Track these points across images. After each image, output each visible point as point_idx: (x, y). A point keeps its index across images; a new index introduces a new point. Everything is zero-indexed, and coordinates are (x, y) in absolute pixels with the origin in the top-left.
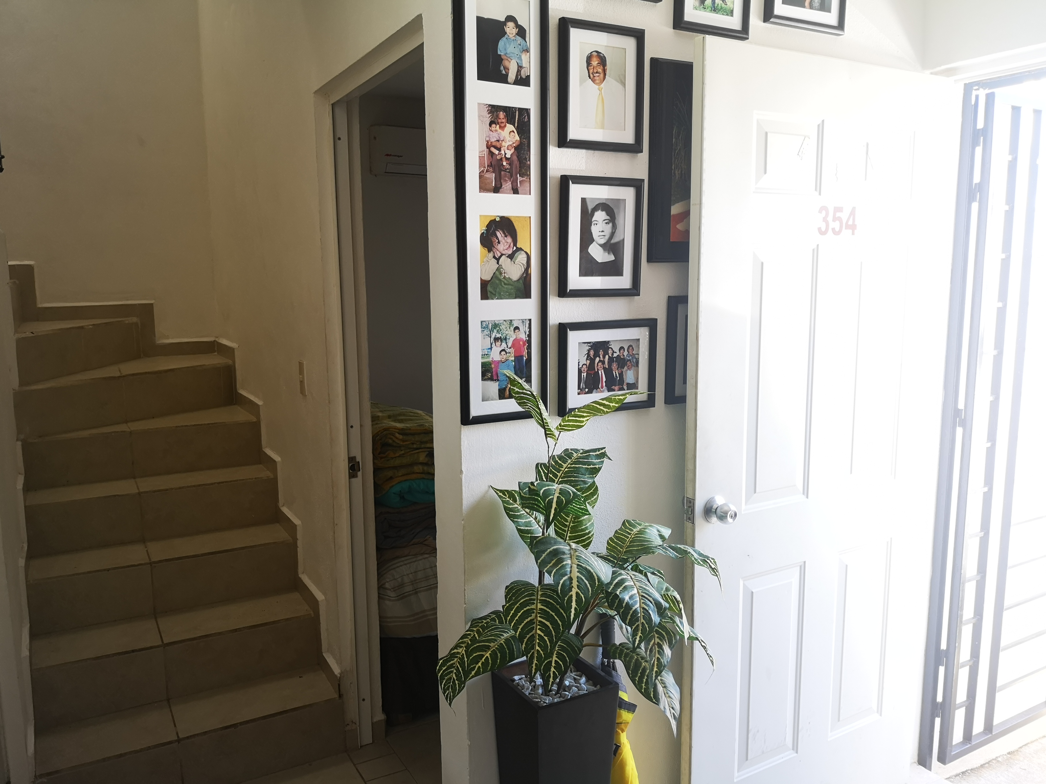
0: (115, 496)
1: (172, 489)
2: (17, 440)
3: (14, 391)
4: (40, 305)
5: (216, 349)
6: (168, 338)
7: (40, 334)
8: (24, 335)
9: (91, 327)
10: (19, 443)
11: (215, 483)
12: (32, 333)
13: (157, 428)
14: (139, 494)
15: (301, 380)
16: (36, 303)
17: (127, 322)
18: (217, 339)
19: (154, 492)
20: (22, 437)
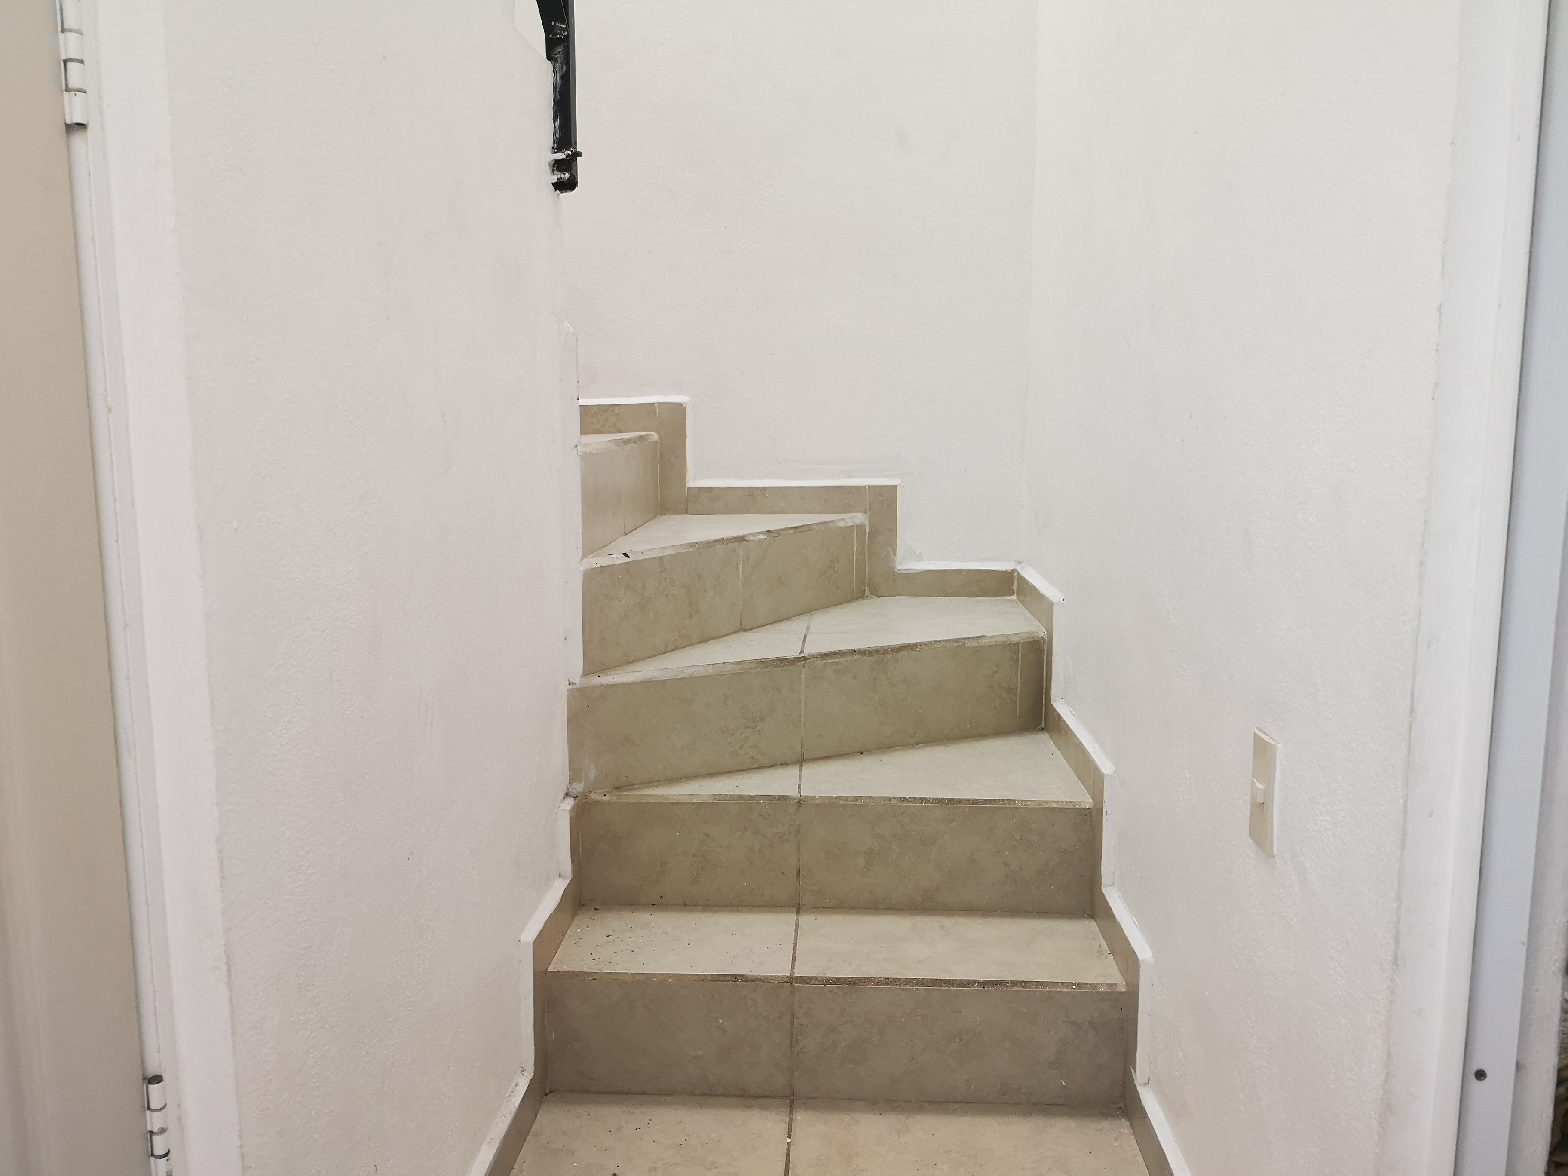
0: (736, 978)
1: (868, 980)
2: (567, 795)
3: (570, 687)
4: (691, 483)
5: (1015, 588)
6: (919, 558)
7: (642, 557)
8: (603, 561)
9: (762, 537)
10: (570, 803)
11: (974, 982)
12: (625, 555)
13: (857, 799)
14: (792, 980)
15: (1260, 800)
16: (685, 478)
17: (842, 524)
18: (1018, 568)
19: (828, 981)
20: (579, 787)
